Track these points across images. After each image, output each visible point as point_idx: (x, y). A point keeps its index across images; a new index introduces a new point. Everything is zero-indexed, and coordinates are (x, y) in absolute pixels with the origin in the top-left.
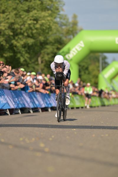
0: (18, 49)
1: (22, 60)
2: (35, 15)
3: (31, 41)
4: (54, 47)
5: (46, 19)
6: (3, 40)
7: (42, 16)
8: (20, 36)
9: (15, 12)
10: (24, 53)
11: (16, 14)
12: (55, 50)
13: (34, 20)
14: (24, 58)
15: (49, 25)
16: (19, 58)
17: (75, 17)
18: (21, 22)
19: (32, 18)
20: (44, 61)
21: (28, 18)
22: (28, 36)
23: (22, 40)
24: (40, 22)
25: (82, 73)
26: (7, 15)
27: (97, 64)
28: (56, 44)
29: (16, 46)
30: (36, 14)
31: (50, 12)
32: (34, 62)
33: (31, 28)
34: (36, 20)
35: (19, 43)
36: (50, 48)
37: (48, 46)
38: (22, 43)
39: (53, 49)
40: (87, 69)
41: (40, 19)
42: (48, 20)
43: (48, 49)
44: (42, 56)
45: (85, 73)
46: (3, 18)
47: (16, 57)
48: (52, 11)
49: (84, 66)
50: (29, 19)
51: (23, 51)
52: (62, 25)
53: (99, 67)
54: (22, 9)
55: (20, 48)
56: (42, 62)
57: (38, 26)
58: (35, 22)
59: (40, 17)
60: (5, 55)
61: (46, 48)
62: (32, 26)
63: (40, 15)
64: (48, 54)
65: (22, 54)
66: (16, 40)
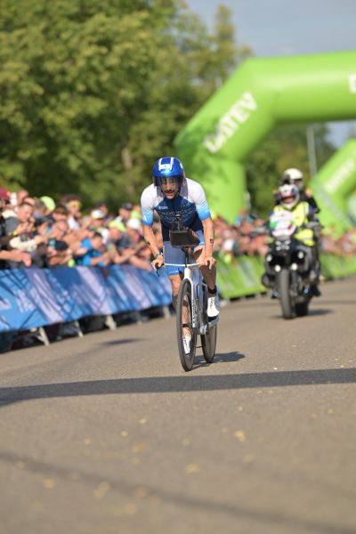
0: (59, 134)
1: (74, 164)
2: (101, 30)
3: (95, 106)
4: (166, 115)
5: (135, 38)
6: (16, 110)
7: (122, 30)
8: (64, 96)
9: (43, 25)
10: (78, 143)
11: (46, 31)
12: (172, 125)
13: (101, 43)
14: (78, 157)
15: (146, 54)
16: (66, 160)
17: (224, 14)
18: (61, 52)
19: (94, 39)
20: (140, 161)
21: (82, 38)
22: (88, 92)
23: (70, 107)
24: (117, 49)
25: (259, 183)
26: (20, 38)
27: (300, 151)
28: (173, 107)
29: (53, 126)
30: (103, 25)
31: (144, 15)
32: (111, 166)
33: (93, 70)
34: (106, 43)
35: (61, 115)
36: (154, 121)
37: (149, 115)
38: (71, 113)
39: (166, 121)
40: (272, 168)
41: (118, 39)
42: (142, 41)
43: (149, 122)
44: (132, 143)
45: (266, 181)
46: (11, 45)
47: (57, 159)
48: (150, 10)
49: (262, 162)
50: (84, 43)
51: (74, 138)
52: (186, 46)
53: (306, 159)
54: (62, 12)
55: (66, 131)
56: (134, 162)
57: (113, 60)
58: (104, 50)
59: (117, 34)
60: (24, 155)
61: (141, 120)
62: (95, 63)
63: (115, 28)
64: (151, 138)
65: (72, 146)
66: (53, 108)
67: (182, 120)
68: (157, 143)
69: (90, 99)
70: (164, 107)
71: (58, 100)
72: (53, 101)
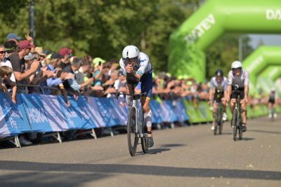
0: (108, 27)
1: (115, 44)
3: (129, 14)
4: (166, 23)
6: (87, 12)
8: (113, 7)
10: (118, 33)
12: (169, 29)
14: (118, 41)
16: (111, 41)
20: (150, 46)
22: (127, 6)
23: (116, 13)
25: (212, 64)
27: (234, 49)
28: (171, 19)
29: (106, 23)
35: (111, 17)
36: (160, 25)
37: (156, 22)
38: (116, 16)
39: (166, 26)
40: (219, 57)
43: (157, 25)
45: (215, 63)
49: (213, 53)
51: (117, 30)
53: (237, 54)
55: (113, 27)
56: (147, 46)
60: (89, 37)
61: (153, 24)
64: (157, 34)
65: (115, 34)
66: (106, 13)
67: (175, 27)
68: (160, 37)
69: (127, 10)
70: (166, 19)
71: (110, 8)
72: (107, 8)
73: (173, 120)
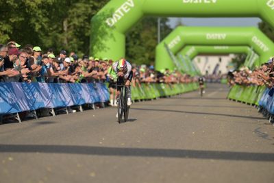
1: (38, 27)
10: (41, 16)
12: (90, 11)
14: (41, 24)
20: (72, 27)
28: (92, 2)
35: (33, 2)
36: (81, 8)
39: (87, 8)
43: (78, 8)
47: (29, 23)
51: (39, 14)
55: (36, 10)
56: (68, 27)
60: (13, 20)
61: (75, 7)
64: (78, 16)
65: (38, 18)
67: (95, 8)
68: (81, 20)
73: (94, 102)
